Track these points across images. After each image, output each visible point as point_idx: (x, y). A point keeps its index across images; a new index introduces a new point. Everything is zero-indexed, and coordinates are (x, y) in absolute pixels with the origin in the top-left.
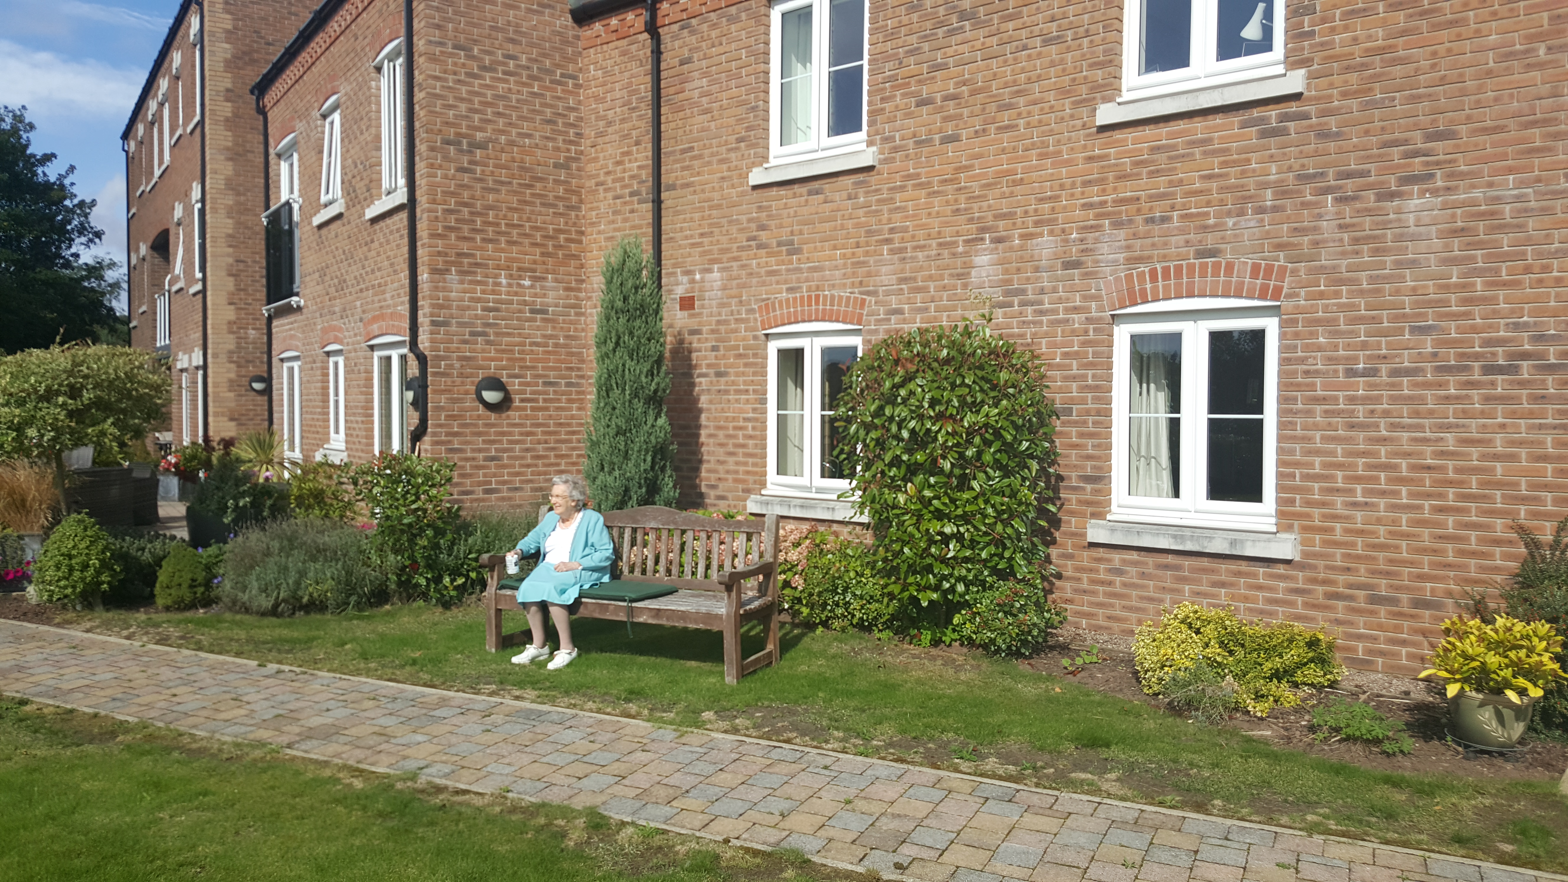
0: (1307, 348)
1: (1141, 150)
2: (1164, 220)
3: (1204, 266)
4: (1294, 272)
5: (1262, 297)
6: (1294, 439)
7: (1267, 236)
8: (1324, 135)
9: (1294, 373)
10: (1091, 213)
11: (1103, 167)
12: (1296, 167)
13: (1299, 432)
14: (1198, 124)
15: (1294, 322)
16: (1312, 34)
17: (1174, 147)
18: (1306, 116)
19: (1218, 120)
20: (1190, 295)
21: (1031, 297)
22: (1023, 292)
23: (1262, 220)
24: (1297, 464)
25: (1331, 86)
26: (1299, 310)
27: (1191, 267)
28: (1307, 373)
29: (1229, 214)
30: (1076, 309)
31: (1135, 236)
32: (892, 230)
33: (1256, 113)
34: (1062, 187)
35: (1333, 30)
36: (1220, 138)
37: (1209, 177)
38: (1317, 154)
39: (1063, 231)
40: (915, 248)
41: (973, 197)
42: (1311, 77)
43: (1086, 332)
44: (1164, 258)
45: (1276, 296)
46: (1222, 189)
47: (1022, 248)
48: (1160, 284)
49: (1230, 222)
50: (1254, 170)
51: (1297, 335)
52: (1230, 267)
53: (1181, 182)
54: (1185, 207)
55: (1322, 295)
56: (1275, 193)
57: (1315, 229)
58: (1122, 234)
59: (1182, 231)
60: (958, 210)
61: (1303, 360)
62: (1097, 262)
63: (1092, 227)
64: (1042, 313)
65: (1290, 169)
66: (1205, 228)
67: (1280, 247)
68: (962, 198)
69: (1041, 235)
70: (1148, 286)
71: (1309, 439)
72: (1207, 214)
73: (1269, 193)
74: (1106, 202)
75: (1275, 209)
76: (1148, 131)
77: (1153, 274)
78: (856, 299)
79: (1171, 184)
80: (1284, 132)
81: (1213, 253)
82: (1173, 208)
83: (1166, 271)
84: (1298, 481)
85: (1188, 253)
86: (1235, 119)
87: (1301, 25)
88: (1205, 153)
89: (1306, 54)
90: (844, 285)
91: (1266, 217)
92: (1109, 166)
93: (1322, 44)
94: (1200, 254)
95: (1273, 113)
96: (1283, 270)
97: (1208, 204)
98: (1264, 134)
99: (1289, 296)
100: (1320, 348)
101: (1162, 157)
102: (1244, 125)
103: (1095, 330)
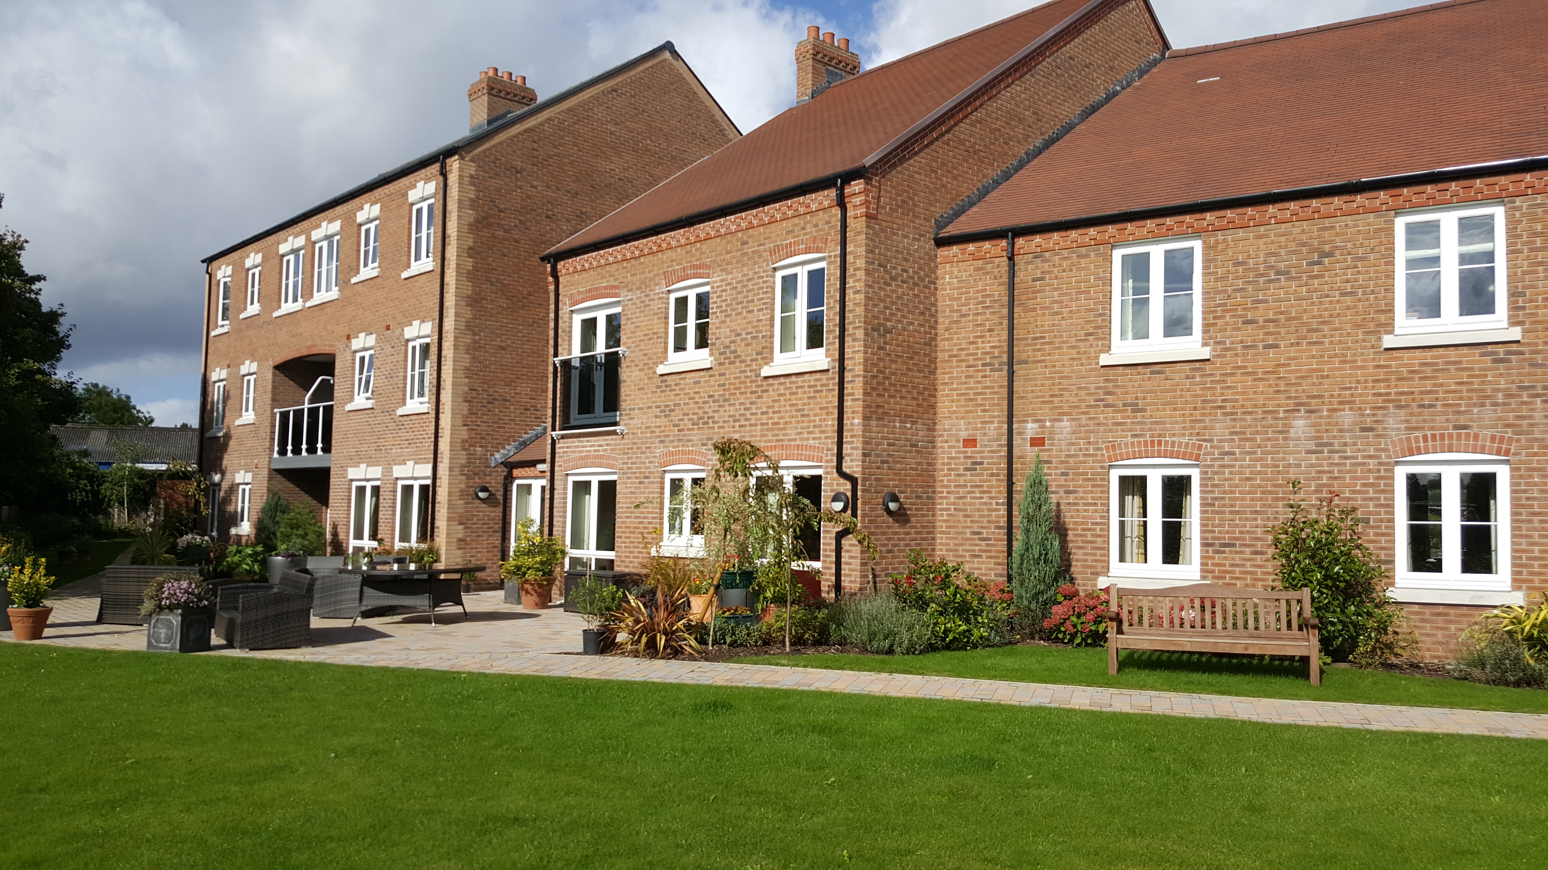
0: (1527, 484)
1: (1414, 364)
2: (1431, 406)
3: (1459, 435)
4: (1518, 440)
5: (1498, 454)
6: (1522, 536)
7: (1500, 419)
8: (1534, 365)
9: (1520, 499)
10: (1380, 399)
11: (1387, 372)
12: (1517, 381)
13: (1524, 532)
14: (1452, 352)
15: (1519, 469)
16: (1524, 308)
17: (1436, 364)
18: (1522, 353)
19: (1465, 350)
20: (1451, 451)
21: (1337, 447)
22: (1332, 444)
23: (1496, 410)
24: (1523, 551)
25: (1537, 337)
26: (1522, 462)
27: (1451, 436)
28: (1528, 499)
29: (1474, 405)
30: (1370, 457)
31: (1411, 414)
32: (1224, 401)
33: (1490, 348)
34: (1358, 382)
35: (1537, 307)
36: (1467, 361)
37: (1461, 383)
38: (1529, 374)
39: (1360, 409)
40: (1244, 413)
41: (1291, 384)
42: (1524, 331)
43: (1379, 471)
44: (1432, 428)
45: (1507, 453)
46: (1469, 391)
47: (1329, 417)
48: (1430, 443)
49: (1476, 410)
50: (1490, 381)
51: (1521, 477)
52: (1476, 436)
53: (1441, 385)
54: (1444, 399)
55: (1535, 454)
56: (1504, 395)
57: (1530, 417)
58: (1403, 412)
59: (1443, 413)
60: (1278, 391)
61: (1525, 491)
62: (1386, 428)
63: (1381, 407)
64: (1346, 458)
65: (1513, 382)
66: (1459, 412)
67: (1508, 426)
68: (1282, 383)
69: (1344, 410)
70: (1422, 444)
71: (1531, 537)
72: (1460, 405)
73: (1500, 395)
74: (1390, 393)
75: (1504, 404)
76: (1418, 353)
77: (1425, 438)
78: (1194, 444)
79: (1435, 385)
80: (1509, 361)
81: (1465, 427)
82: (1437, 399)
83: (1434, 437)
84: (1524, 561)
85: (1448, 426)
86: (1477, 351)
87: (1517, 302)
88: (1457, 369)
89: (1521, 319)
90: (1184, 435)
91: (1499, 408)
92: (1392, 372)
93: (1531, 314)
94: (1456, 427)
95: (1501, 349)
96: (1511, 439)
97: (1461, 398)
98: (1495, 361)
99: (1515, 454)
100: (1536, 484)
101: (1428, 369)
102: (1482, 355)
103: (1385, 470)
